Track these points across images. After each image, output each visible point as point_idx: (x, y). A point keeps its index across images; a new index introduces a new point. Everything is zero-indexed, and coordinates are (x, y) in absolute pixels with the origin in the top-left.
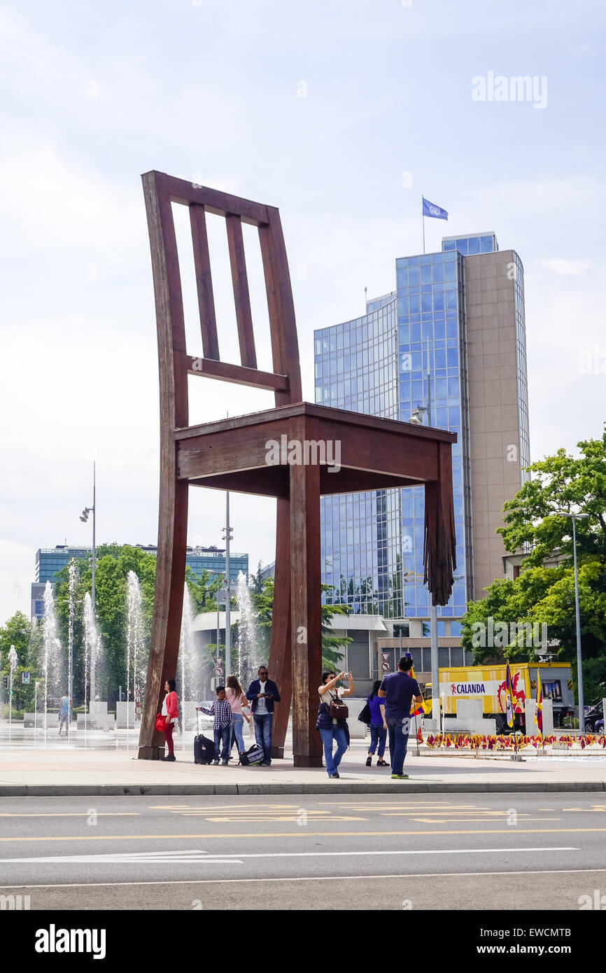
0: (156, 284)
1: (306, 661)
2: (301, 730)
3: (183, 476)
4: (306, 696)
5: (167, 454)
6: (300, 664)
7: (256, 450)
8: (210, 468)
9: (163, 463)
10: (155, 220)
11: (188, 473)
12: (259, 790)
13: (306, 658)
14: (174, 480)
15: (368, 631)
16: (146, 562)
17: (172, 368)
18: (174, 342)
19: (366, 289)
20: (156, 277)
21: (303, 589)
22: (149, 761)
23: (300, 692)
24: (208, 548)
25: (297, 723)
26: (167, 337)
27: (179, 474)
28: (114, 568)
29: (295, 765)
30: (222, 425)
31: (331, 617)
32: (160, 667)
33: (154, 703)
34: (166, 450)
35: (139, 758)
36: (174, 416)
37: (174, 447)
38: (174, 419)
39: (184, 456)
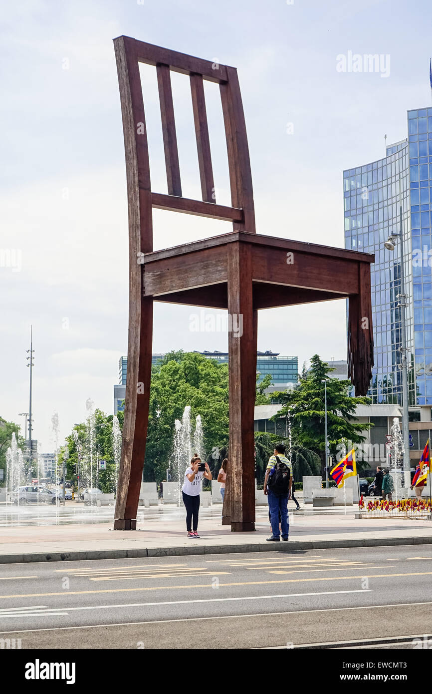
0: (126, 133)
1: (240, 445)
2: (236, 502)
3: (147, 294)
4: (240, 473)
5: (134, 276)
6: (235, 448)
7: (203, 272)
8: (167, 287)
9: (131, 283)
10: (125, 79)
11: (151, 291)
12: (166, 552)
13: (240, 442)
14: (140, 298)
15: (387, 417)
16: (204, 365)
17: (138, 203)
18: (139, 181)
19: (386, 136)
20: (125, 126)
21: (238, 386)
22: (122, 531)
23: (236, 470)
24: (264, 352)
25: (233, 496)
26: (134, 177)
27: (144, 292)
28: (177, 371)
29: (232, 531)
30: (176, 250)
31: (355, 407)
32: (130, 453)
33: (126, 484)
34: (134, 273)
35: (115, 529)
36: (140, 243)
37: (140, 270)
38: (140, 247)
39: (149, 277)
